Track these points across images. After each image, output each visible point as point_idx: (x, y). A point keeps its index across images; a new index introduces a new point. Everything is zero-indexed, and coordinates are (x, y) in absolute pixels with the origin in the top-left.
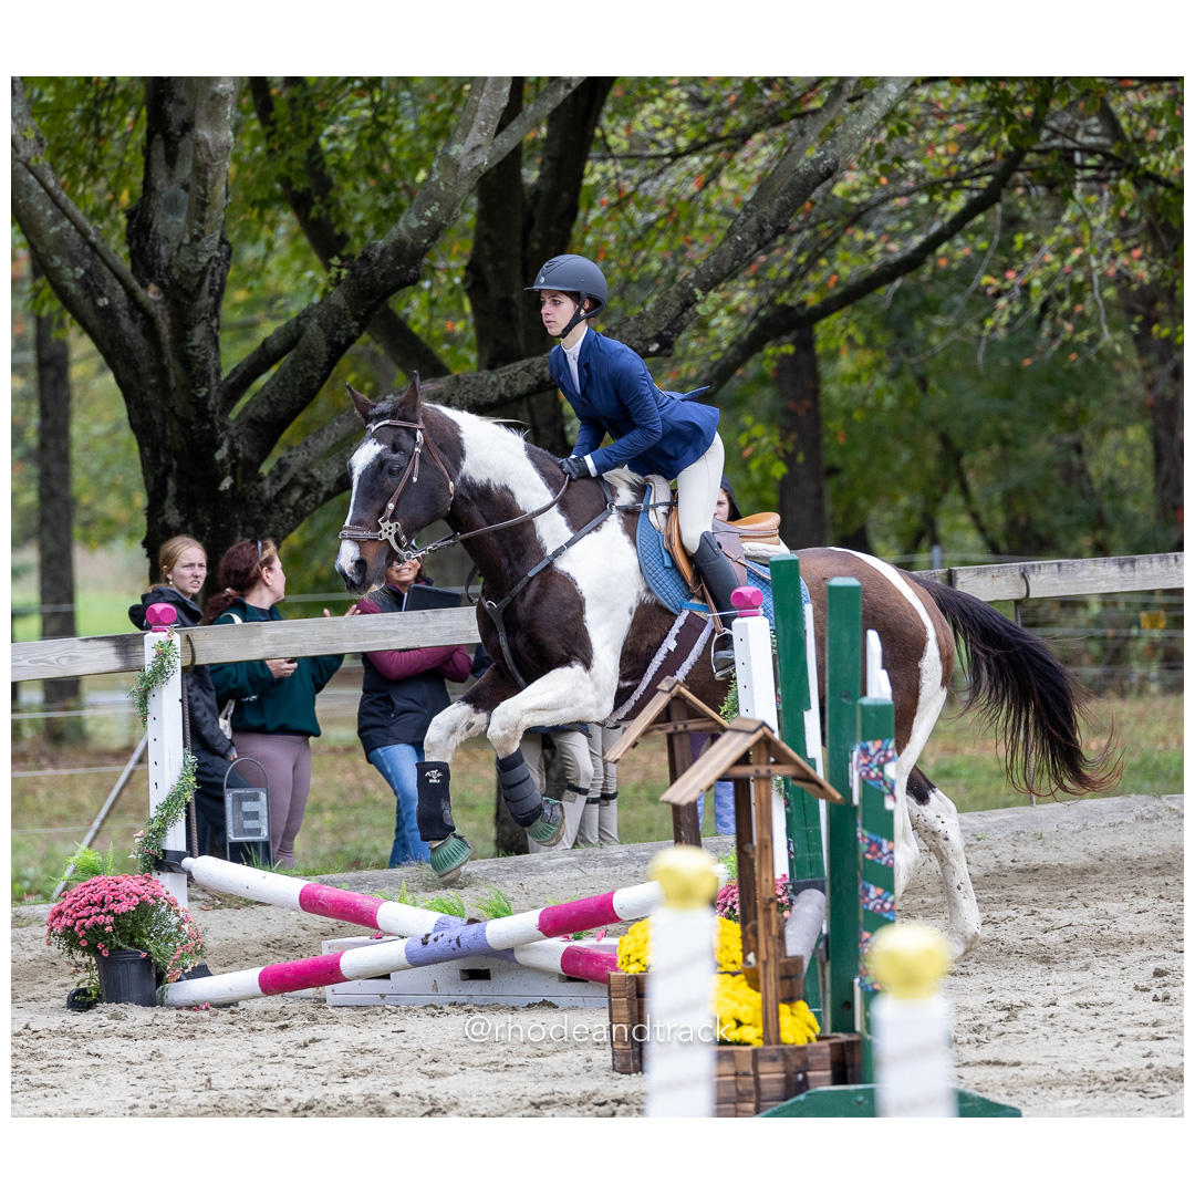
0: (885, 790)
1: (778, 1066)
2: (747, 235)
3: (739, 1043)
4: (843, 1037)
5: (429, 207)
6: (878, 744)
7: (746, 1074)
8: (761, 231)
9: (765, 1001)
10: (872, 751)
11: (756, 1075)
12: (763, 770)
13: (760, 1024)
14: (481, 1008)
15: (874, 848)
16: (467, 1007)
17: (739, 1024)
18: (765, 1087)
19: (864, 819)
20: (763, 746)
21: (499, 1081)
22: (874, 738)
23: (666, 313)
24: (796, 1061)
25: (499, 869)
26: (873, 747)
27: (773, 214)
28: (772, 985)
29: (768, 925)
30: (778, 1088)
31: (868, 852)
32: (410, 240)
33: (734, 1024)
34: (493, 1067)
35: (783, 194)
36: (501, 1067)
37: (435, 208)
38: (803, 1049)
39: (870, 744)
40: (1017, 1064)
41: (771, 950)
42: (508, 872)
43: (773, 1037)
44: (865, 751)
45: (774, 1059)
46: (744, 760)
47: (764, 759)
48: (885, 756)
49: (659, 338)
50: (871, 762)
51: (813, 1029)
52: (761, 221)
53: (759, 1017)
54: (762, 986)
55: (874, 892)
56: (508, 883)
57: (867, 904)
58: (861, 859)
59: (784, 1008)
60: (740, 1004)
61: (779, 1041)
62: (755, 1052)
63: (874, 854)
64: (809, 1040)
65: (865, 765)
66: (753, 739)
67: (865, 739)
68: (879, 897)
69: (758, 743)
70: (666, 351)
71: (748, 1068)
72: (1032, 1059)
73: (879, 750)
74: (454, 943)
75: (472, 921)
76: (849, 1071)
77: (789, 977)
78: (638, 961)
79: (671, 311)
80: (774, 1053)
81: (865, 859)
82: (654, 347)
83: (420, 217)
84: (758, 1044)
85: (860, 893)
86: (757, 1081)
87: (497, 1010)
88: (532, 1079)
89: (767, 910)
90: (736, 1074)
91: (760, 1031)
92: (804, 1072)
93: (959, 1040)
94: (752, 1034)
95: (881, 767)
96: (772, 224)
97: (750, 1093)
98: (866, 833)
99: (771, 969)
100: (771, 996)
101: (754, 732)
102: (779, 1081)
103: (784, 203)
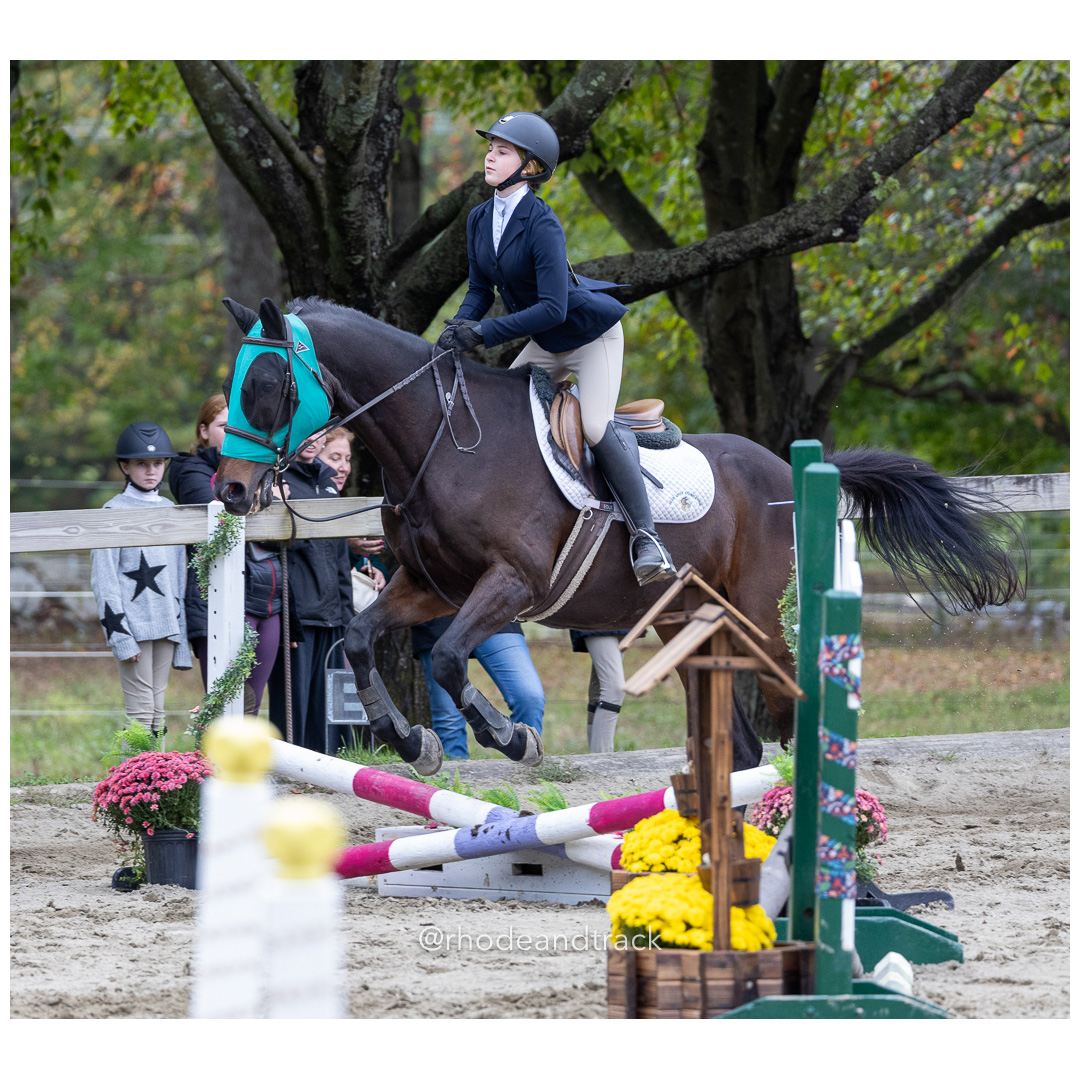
0: (849, 687)
1: (727, 973)
2: (930, 119)
3: (688, 947)
4: (801, 945)
5: (595, 77)
6: (843, 639)
7: (693, 980)
8: (945, 115)
9: (716, 904)
10: (837, 646)
11: (703, 981)
12: (722, 661)
13: (711, 928)
14: (527, 904)
15: (834, 748)
16: (512, 903)
17: (689, 927)
18: (713, 995)
19: (826, 718)
20: (723, 636)
21: (491, 979)
22: (839, 633)
23: (844, 196)
24: (746, 969)
25: (611, 764)
26: (838, 642)
27: (958, 98)
28: (724, 886)
29: (722, 824)
30: (726, 996)
31: (829, 752)
32: (575, 110)
33: (683, 927)
34: (498, 965)
35: (969, 78)
36: (507, 964)
37: (601, 78)
38: (753, 956)
39: (834, 638)
40: (1028, 983)
41: (724, 851)
42: (621, 767)
43: (723, 942)
44: (830, 646)
45: (722, 965)
46: (704, 649)
47: (724, 649)
48: (850, 652)
49: (843, 224)
50: (834, 657)
51: (767, 934)
52: (945, 105)
53: (710, 920)
54: (713, 888)
55: (833, 794)
56: (619, 778)
57: (826, 806)
58: (821, 759)
59: (736, 912)
60: (692, 906)
61: (729, 946)
62: (703, 958)
63: (834, 754)
64: (763, 946)
65: (829, 661)
66: (712, 628)
67: (830, 633)
68: (838, 800)
69: (718, 632)
70: (850, 237)
71: (695, 973)
72: (1045, 978)
73: (844, 646)
74: (503, 835)
75: (525, 814)
76: (803, 981)
77: (745, 880)
78: (641, 859)
79: (849, 195)
80: (724, 959)
81: (826, 760)
82: (838, 232)
83: (586, 86)
84: (708, 948)
85: (820, 794)
86: (704, 988)
87: (544, 907)
88: (526, 978)
89: (722, 809)
90: (683, 980)
91: (710, 935)
92: (754, 980)
93: (986, 956)
94: (702, 938)
95: (845, 663)
96: (956, 108)
97: (696, 1000)
98: (827, 732)
99: (724, 871)
100: (723, 899)
101: (714, 621)
102: (727, 988)
103: (970, 87)
